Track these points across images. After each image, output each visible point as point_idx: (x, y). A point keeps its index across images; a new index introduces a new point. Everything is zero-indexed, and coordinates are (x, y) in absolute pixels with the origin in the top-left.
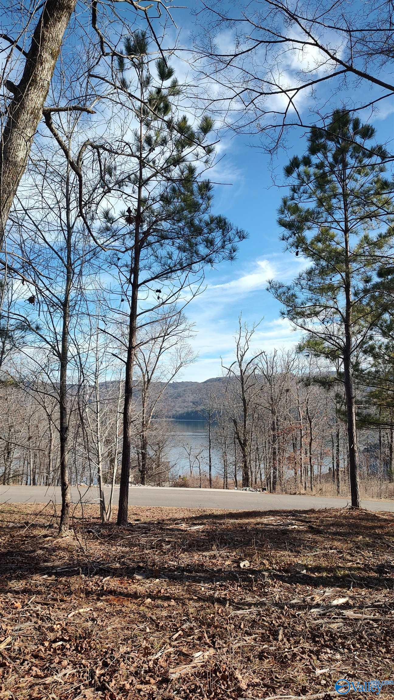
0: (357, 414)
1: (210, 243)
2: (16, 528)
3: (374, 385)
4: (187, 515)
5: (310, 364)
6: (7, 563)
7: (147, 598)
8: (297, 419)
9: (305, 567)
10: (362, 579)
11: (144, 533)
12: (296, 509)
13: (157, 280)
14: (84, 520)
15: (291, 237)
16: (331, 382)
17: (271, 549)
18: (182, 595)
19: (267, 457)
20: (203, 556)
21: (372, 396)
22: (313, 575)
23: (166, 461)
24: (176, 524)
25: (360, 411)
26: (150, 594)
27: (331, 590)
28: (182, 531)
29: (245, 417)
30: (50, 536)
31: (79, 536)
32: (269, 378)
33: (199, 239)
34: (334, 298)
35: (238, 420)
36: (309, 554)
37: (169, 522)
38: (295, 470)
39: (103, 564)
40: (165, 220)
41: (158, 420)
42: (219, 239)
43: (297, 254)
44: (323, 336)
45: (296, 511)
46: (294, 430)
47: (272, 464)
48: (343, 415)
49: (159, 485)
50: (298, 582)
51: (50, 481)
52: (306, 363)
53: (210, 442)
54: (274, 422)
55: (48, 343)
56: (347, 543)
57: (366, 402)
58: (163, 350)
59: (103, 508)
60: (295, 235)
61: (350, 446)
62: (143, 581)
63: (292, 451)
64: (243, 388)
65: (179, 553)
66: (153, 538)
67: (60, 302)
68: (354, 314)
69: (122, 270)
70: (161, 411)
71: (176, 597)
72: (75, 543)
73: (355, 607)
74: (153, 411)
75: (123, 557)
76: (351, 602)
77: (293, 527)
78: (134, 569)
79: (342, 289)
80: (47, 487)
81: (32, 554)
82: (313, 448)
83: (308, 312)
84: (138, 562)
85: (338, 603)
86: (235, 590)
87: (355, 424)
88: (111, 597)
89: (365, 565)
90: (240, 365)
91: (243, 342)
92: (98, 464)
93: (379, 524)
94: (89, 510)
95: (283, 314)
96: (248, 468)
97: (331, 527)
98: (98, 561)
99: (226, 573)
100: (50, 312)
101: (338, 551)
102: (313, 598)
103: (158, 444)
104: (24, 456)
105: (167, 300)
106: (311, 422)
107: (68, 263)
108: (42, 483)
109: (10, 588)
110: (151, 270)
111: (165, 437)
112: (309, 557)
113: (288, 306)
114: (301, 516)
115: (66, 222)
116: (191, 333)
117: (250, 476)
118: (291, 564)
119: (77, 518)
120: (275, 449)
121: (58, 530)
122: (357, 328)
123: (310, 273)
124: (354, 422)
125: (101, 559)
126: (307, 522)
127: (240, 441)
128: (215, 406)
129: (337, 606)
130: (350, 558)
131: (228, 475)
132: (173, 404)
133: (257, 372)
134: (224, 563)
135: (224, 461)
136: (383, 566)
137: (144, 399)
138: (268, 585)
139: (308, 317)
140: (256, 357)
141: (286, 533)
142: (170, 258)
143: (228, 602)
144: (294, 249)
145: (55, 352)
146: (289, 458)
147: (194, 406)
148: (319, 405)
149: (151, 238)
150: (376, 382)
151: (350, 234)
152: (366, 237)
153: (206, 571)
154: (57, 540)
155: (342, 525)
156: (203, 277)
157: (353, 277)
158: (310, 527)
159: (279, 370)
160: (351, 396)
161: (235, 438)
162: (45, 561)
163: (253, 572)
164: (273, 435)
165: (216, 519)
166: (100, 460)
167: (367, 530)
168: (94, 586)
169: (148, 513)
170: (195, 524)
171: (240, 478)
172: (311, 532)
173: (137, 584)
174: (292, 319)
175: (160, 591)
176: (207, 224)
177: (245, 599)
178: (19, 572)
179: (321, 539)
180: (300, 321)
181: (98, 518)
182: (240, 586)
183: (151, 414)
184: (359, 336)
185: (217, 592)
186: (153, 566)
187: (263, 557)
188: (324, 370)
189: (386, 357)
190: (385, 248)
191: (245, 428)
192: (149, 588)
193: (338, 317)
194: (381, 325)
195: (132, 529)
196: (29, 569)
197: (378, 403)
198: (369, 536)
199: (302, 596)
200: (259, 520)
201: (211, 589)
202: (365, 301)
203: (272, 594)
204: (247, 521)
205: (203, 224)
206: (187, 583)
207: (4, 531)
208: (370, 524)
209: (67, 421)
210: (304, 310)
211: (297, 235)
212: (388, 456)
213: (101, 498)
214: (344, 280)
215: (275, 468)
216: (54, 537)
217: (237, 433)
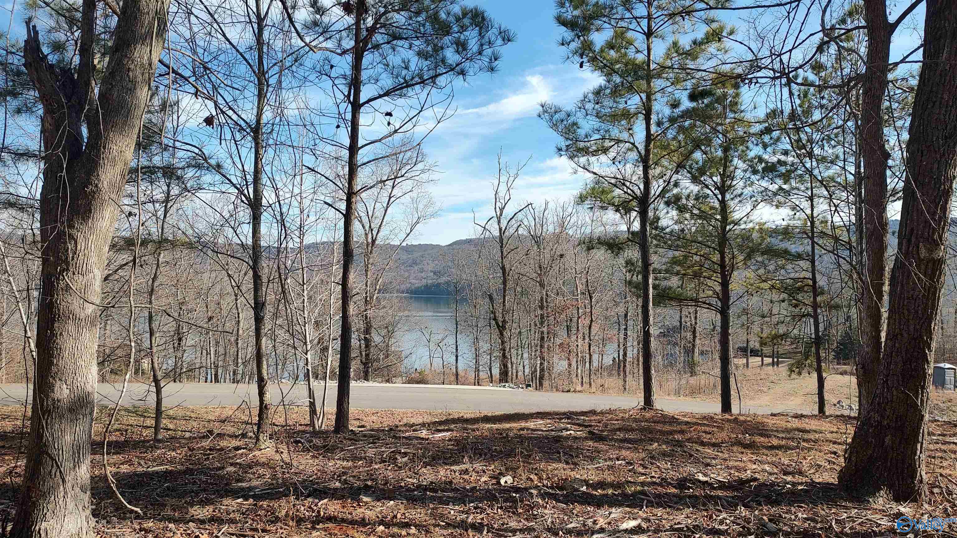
0: (655, 287)
1: (461, 46)
2: (195, 438)
3: (677, 248)
4: (428, 419)
5: (592, 221)
6: (186, 484)
7: (379, 526)
8: (573, 293)
9: (586, 482)
10: (659, 496)
11: (372, 443)
12: (571, 410)
13: (386, 98)
14: (288, 428)
15: (573, 41)
16: (622, 244)
17: (541, 460)
18: (425, 521)
19: (533, 344)
20: (451, 471)
21: (675, 263)
22: (595, 493)
23: (397, 350)
24: (414, 431)
25: (657, 282)
26: (382, 520)
27: (619, 510)
28: (423, 439)
29: (505, 292)
30: (244, 448)
31: (283, 448)
32: (537, 240)
33: (447, 40)
34: (630, 129)
35: (495, 296)
36: (589, 467)
37: (405, 428)
38: (569, 359)
39: (317, 483)
40: (398, 11)
41: (387, 295)
42: (474, 41)
43: (581, 66)
44: (613, 181)
45: (572, 413)
46: (569, 308)
47: (538, 353)
48: (636, 287)
49: (388, 381)
50: (577, 502)
51: (239, 377)
52: (587, 219)
53: (457, 324)
54: (542, 299)
55: (234, 185)
56: (639, 452)
57: (667, 271)
58: (392, 199)
59: (313, 411)
60: (579, 37)
61: (644, 328)
62: (373, 504)
63: (565, 336)
64: (502, 253)
65: (420, 467)
66: (383, 449)
67: (250, 126)
68: (656, 151)
69: (337, 82)
70: (391, 283)
71: (418, 523)
72: (278, 457)
73: (649, 531)
74: (379, 282)
75: (344, 473)
76: (644, 525)
77: (568, 433)
78: (359, 489)
79: (641, 117)
80: (236, 384)
81: (220, 472)
82: (593, 333)
83: (594, 148)
84: (366, 480)
85: (627, 527)
86: (494, 513)
87: (651, 300)
88: (330, 525)
89: (662, 479)
90: (499, 222)
91: (503, 189)
92: (306, 354)
93: (678, 428)
94: (295, 415)
95: (560, 150)
96: (507, 358)
97: (618, 433)
98: (311, 479)
99: (482, 492)
100: (235, 141)
101: (627, 463)
102: (595, 521)
103: (387, 327)
104: (202, 344)
105: (400, 128)
106: (591, 298)
107: (259, 70)
108: (227, 380)
109: (193, 516)
110: (378, 83)
111: (397, 318)
112: (589, 470)
113: (567, 139)
114: (578, 419)
115: (255, 10)
116: (432, 177)
117: (510, 369)
118: (567, 479)
119: (277, 426)
120: (542, 332)
121: (254, 441)
122: (658, 170)
123: (598, 92)
124: (651, 296)
125: (315, 477)
126: (586, 426)
127: (497, 323)
128: (464, 276)
129: (626, 531)
130: (643, 471)
131: (481, 367)
132: (406, 274)
133: (521, 231)
134: (479, 480)
135: (476, 349)
136: (685, 480)
137: (367, 266)
138: (538, 506)
139: (593, 155)
140: (520, 211)
141: (560, 441)
142: (407, 68)
143: (486, 528)
144: (577, 59)
145: (244, 199)
146: (561, 345)
147: (435, 277)
148: (603, 274)
149: (378, 38)
150: (680, 244)
151: (654, 39)
152: (675, 44)
153: (456, 490)
154: (253, 454)
155: (632, 430)
156: (452, 96)
157: (656, 100)
158: (590, 432)
159: (551, 229)
160: (647, 262)
161: (490, 319)
162: (238, 481)
163: (517, 490)
164: (541, 315)
165: (467, 424)
166: (309, 347)
167: (664, 435)
168: (307, 511)
169: (375, 418)
170: (440, 431)
171: (496, 372)
172: (591, 439)
173: (364, 508)
174: (571, 158)
175: (395, 517)
176: (458, 19)
177: (507, 524)
178: (203, 496)
179: (605, 448)
180: (583, 160)
181: (306, 425)
182: (501, 508)
183: (378, 287)
184: (661, 181)
185: (471, 517)
186: (386, 484)
187: (531, 471)
188: (610, 229)
189: (696, 211)
190: (700, 60)
191: (504, 305)
192: (381, 512)
193: (633, 155)
194: (690, 167)
195: (354, 437)
196: (217, 491)
197: (683, 272)
198: (667, 443)
199: (581, 519)
200: (523, 424)
201: (463, 512)
202: (671, 134)
203: (543, 517)
204: (507, 426)
205: (451, 19)
206: (431, 506)
207: (180, 443)
208: (667, 428)
209: (264, 294)
210: (589, 145)
211: (581, 38)
212: (690, 342)
213: (310, 398)
214: (644, 103)
215: (543, 359)
216: (249, 450)
217: (493, 312)
